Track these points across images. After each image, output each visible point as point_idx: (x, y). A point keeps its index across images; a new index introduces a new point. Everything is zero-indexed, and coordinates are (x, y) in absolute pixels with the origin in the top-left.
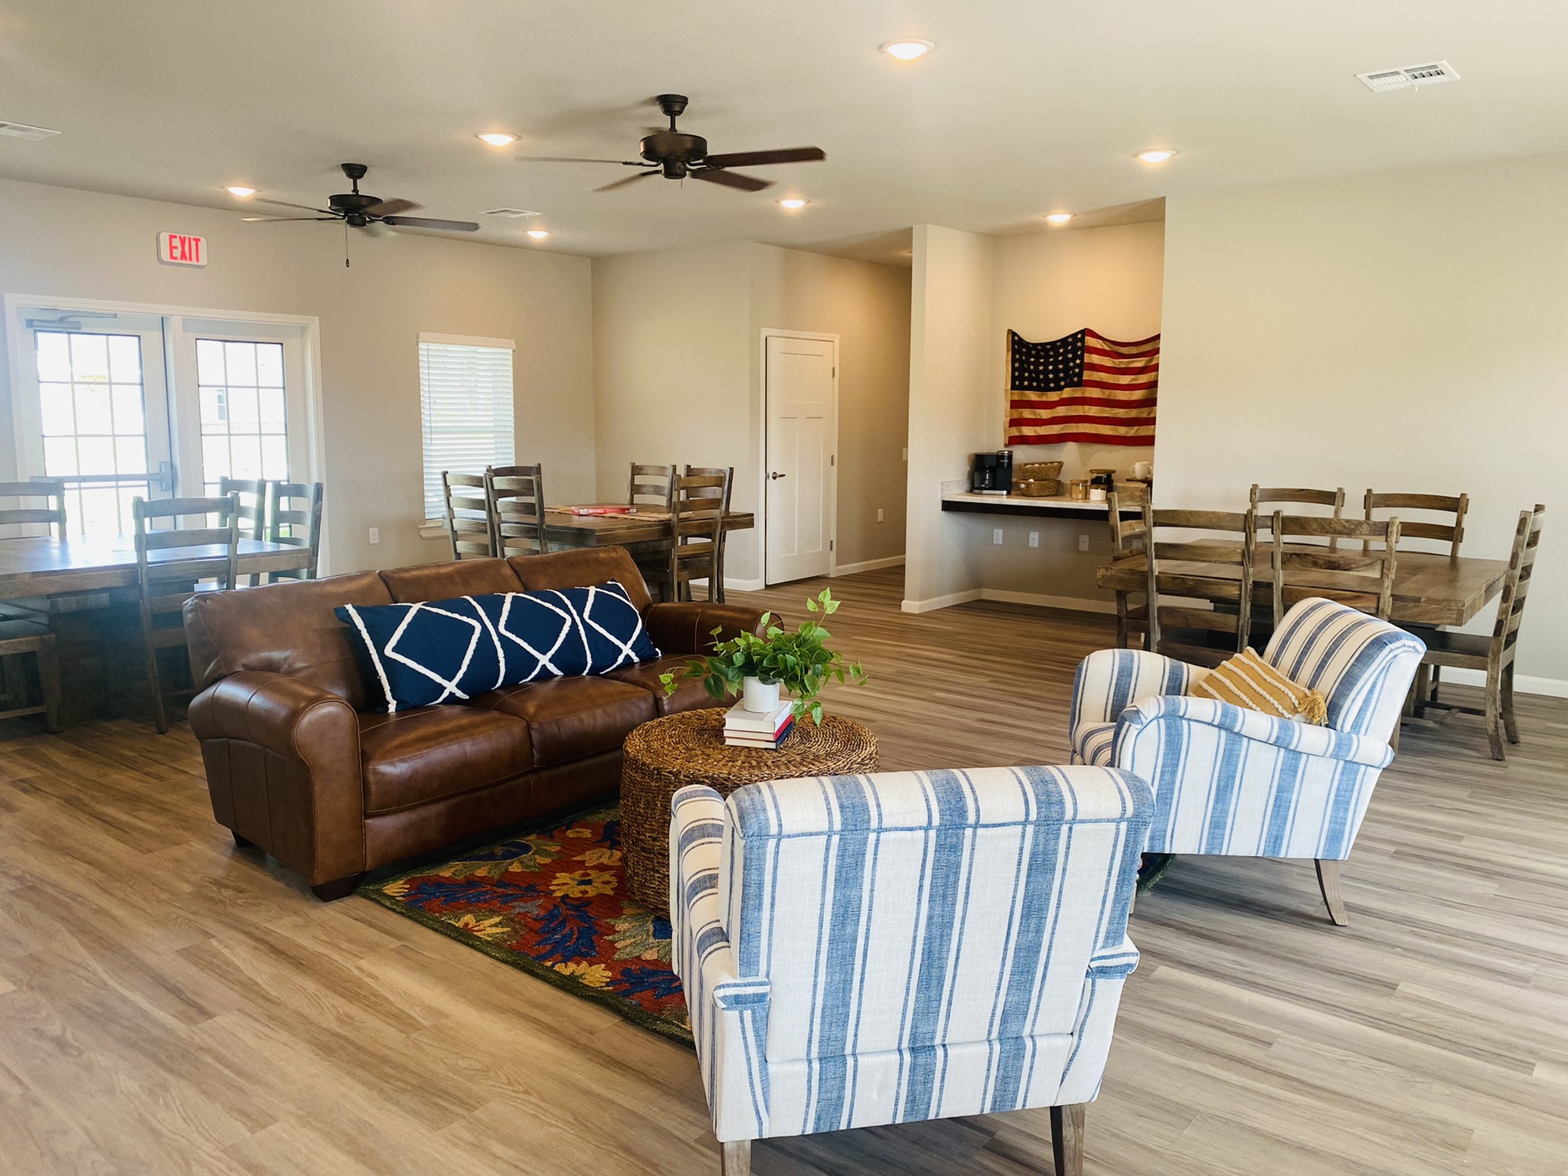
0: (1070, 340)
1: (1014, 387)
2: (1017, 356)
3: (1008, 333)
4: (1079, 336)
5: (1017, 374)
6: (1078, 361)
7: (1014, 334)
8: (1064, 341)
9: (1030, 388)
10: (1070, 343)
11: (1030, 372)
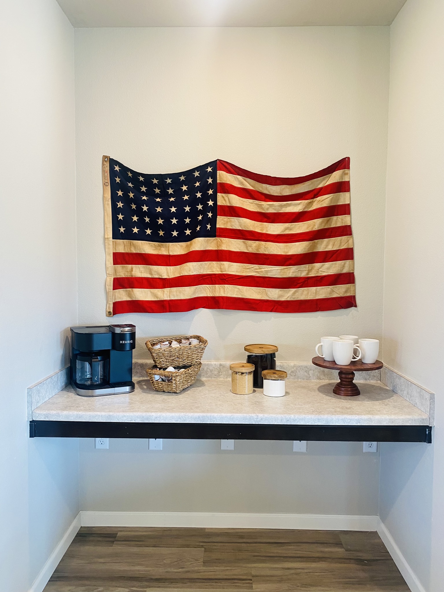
0: (197, 174)
1: (116, 235)
2: (120, 193)
3: (104, 161)
4: (209, 169)
5: (120, 217)
6: (211, 203)
7: (113, 162)
8: (189, 174)
9: (141, 237)
10: (197, 179)
11: (141, 214)
